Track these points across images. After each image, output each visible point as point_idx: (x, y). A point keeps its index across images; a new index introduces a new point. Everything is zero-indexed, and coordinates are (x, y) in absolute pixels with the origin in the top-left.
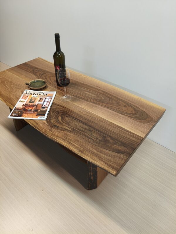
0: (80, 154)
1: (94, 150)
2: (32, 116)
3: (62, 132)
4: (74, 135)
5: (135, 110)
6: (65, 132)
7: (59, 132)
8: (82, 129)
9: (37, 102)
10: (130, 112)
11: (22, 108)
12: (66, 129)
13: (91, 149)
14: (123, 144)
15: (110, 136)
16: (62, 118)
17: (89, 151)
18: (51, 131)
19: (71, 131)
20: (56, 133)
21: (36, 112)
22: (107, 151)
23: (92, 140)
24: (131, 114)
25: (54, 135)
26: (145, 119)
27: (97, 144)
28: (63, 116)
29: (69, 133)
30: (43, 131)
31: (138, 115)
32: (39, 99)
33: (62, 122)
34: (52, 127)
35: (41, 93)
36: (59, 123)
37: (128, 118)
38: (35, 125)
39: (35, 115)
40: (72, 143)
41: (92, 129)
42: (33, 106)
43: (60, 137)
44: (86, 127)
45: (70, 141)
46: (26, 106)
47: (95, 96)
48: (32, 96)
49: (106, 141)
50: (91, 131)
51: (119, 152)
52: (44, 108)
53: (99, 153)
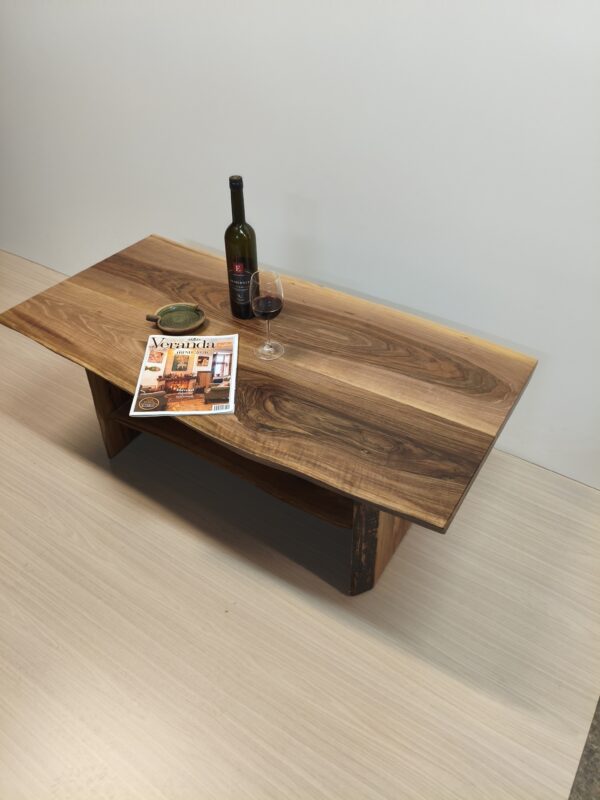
0: (347, 489)
1: (380, 478)
2: (192, 406)
3: (287, 439)
4: (320, 446)
5: (459, 367)
6: (295, 440)
7: (280, 441)
8: (337, 429)
9: (194, 369)
10: (448, 375)
11: (161, 388)
12: (294, 432)
13: (373, 475)
14: (448, 456)
15: (411, 440)
16: (275, 403)
17: (367, 479)
18: (257, 440)
19: (308, 436)
20: (273, 445)
21: (202, 395)
22: (413, 477)
23: (369, 453)
24: (453, 378)
25: (269, 449)
26: (490, 391)
27: (384, 463)
28: (277, 399)
29: (304, 442)
30: (237, 440)
31: (470, 382)
32: (196, 360)
33: (278, 415)
34: (257, 430)
35: (196, 343)
36: (272, 418)
37: (448, 392)
38: (211, 427)
39: (200, 402)
40: (320, 466)
41: (361, 427)
42: (188, 378)
43: (286, 454)
44: (345, 423)
45: (313, 461)
46: (167, 381)
47: (346, 338)
48: (175, 352)
49: (406, 453)
50: (360, 431)
51: (442, 475)
52: (220, 381)
53: (395, 483)
